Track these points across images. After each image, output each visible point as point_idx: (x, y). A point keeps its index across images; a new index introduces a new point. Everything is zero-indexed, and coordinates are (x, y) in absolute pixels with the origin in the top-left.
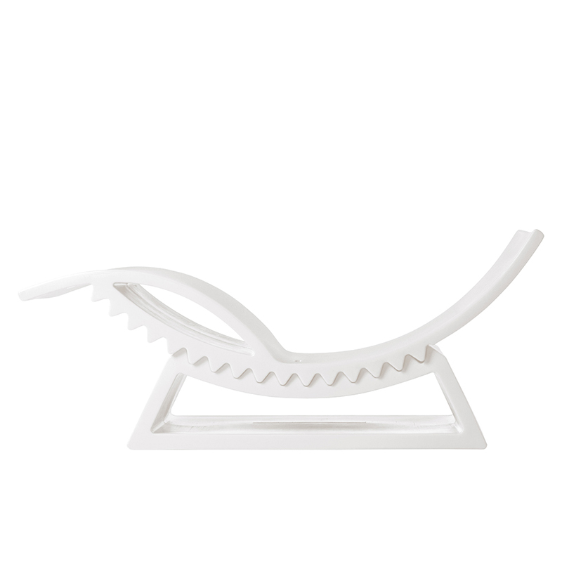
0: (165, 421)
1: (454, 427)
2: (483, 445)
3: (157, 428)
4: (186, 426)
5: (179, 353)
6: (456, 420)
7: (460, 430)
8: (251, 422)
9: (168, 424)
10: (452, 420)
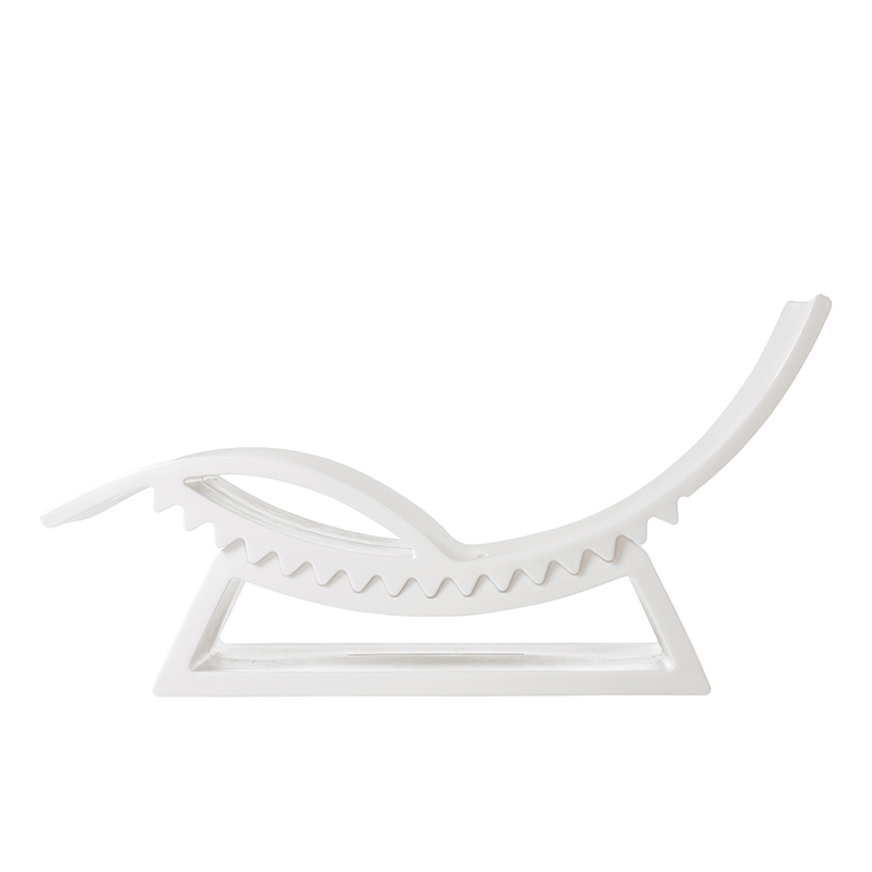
0: (213, 652)
1: (660, 662)
2: (704, 688)
3: (199, 663)
4: (244, 661)
5: (233, 546)
6: (663, 650)
7: (669, 665)
8: (346, 653)
9: (217, 657)
10: (658, 649)
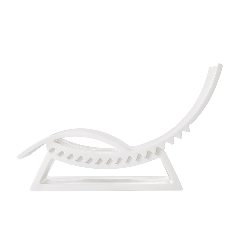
0: (46, 179)
1: (169, 181)
2: (181, 189)
3: (42, 182)
4: (55, 181)
5: (52, 150)
7: (171, 182)
8: (83, 179)
9: (47, 180)
10: (168, 178)
